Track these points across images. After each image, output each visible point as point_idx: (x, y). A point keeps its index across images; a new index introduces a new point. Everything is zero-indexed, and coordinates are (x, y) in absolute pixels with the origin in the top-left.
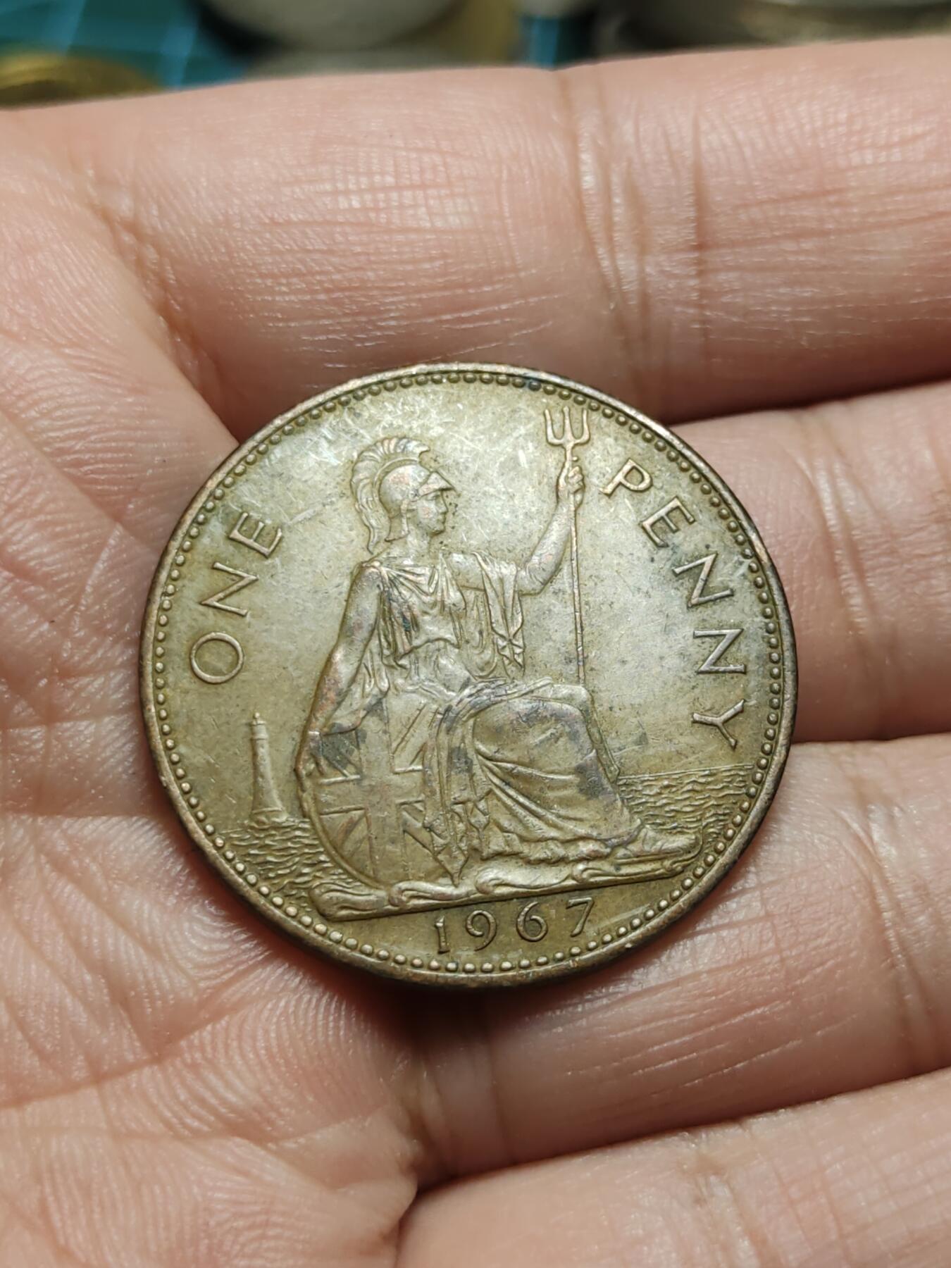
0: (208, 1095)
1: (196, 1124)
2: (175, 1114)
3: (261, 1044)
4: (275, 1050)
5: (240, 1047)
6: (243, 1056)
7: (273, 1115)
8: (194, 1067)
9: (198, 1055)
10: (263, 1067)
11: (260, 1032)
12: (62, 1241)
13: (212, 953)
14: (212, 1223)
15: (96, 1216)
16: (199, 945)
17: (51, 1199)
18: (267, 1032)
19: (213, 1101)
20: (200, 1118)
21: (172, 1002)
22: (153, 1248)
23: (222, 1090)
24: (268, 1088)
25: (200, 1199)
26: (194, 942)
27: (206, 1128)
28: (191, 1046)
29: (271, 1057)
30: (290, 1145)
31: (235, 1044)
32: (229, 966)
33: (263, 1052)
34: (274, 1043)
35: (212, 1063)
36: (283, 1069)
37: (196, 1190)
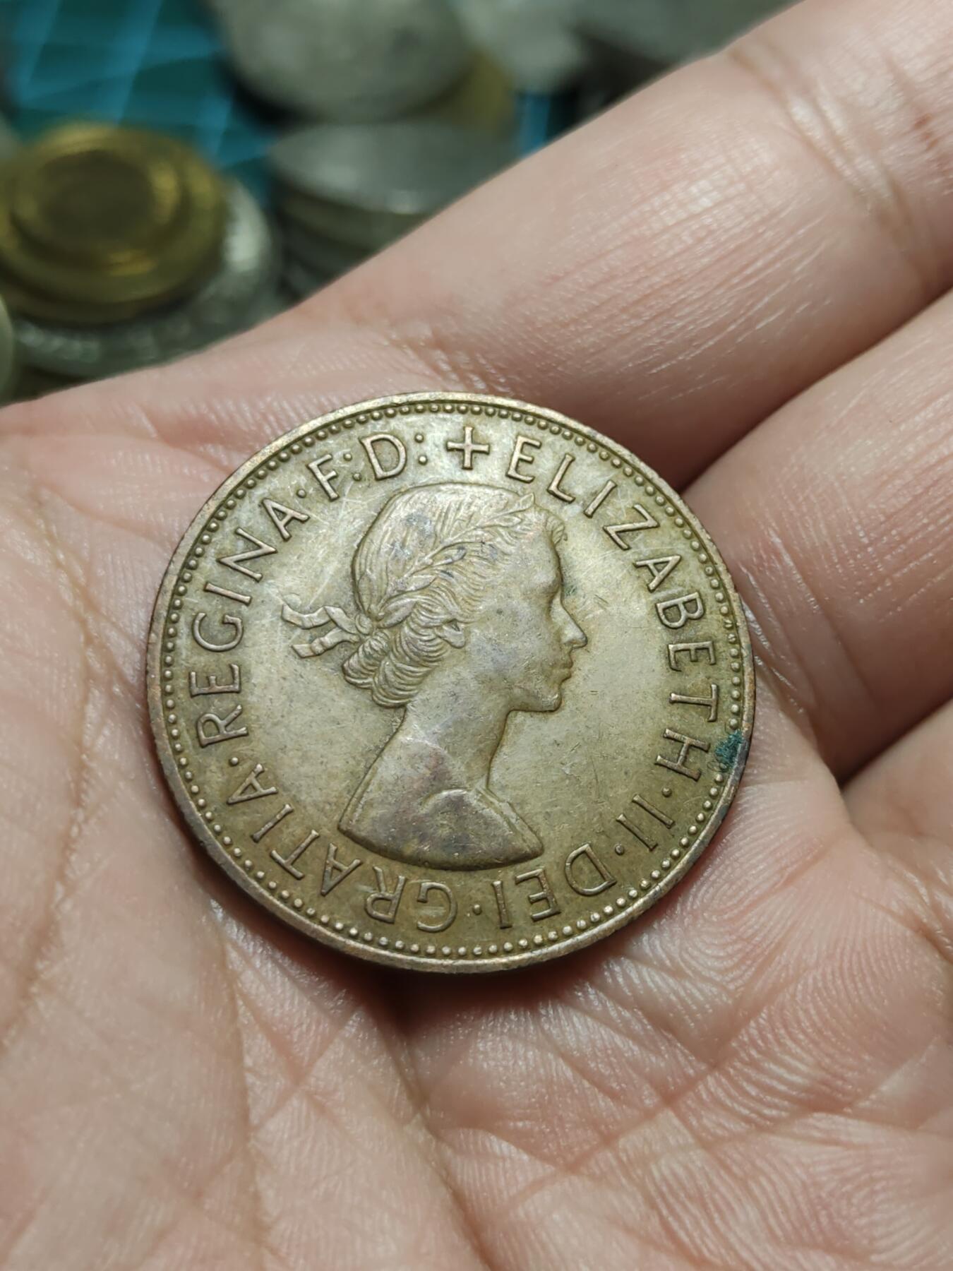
0: (775, 1083)
1: (774, 1113)
2: (752, 1110)
3: (806, 1024)
4: (820, 1025)
5: (790, 1034)
6: (795, 1040)
7: (840, 1083)
8: (753, 1064)
9: (753, 1052)
10: (816, 1044)
11: (801, 1014)
12: (695, 1253)
13: (730, 956)
14: (824, 1195)
15: (718, 1222)
16: (715, 953)
17: (670, 1219)
18: (806, 1011)
19: (782, 1088)
20: (776, 1107)
21: (711, 1011)
22: (779, 1233)
23: (786, 1075)
24: (827, 1061)
25: (804, 1177)
26: (709, 952)
27: (784, 1114)
28: (742, 1044)
29: (820, 1032)
30: (864, 1104)
31: (782, 1031)
32: (749, 962)
33: (810, 1030)
34: (816, 1018)
35: (768, 1054)
36: (833, 1040)
37: (798, 1171)
